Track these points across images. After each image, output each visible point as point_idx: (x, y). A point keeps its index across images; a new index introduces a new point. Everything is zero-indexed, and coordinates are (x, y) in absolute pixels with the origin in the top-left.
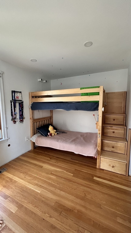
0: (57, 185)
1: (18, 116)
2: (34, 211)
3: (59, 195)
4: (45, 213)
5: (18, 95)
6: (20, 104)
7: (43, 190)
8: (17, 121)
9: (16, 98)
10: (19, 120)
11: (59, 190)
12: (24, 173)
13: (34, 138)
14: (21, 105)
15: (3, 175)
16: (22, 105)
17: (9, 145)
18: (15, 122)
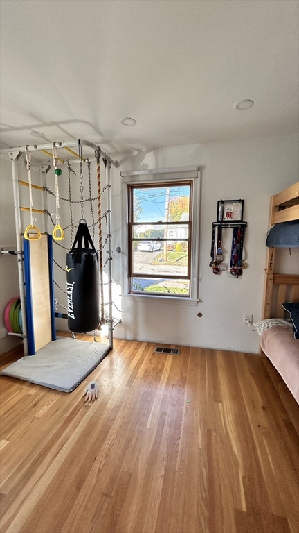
0: (178, 460)
1: (228, 259)
2: (109, 434)
3: (149, 476)
4: (105, 457)
5: (232, 208)
6: (236, 230)
7: (155, 431)
8: (224, 270)
9: (225, 216)
10: (229, 269)
11: (163, 473)
12: (181, 379)
13: (263, 325)
14: (239, 232)
15: (166, 357)
16: (243, 232)
17: (200, 315)
18: (217, 271)
